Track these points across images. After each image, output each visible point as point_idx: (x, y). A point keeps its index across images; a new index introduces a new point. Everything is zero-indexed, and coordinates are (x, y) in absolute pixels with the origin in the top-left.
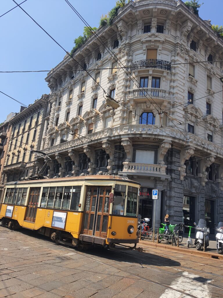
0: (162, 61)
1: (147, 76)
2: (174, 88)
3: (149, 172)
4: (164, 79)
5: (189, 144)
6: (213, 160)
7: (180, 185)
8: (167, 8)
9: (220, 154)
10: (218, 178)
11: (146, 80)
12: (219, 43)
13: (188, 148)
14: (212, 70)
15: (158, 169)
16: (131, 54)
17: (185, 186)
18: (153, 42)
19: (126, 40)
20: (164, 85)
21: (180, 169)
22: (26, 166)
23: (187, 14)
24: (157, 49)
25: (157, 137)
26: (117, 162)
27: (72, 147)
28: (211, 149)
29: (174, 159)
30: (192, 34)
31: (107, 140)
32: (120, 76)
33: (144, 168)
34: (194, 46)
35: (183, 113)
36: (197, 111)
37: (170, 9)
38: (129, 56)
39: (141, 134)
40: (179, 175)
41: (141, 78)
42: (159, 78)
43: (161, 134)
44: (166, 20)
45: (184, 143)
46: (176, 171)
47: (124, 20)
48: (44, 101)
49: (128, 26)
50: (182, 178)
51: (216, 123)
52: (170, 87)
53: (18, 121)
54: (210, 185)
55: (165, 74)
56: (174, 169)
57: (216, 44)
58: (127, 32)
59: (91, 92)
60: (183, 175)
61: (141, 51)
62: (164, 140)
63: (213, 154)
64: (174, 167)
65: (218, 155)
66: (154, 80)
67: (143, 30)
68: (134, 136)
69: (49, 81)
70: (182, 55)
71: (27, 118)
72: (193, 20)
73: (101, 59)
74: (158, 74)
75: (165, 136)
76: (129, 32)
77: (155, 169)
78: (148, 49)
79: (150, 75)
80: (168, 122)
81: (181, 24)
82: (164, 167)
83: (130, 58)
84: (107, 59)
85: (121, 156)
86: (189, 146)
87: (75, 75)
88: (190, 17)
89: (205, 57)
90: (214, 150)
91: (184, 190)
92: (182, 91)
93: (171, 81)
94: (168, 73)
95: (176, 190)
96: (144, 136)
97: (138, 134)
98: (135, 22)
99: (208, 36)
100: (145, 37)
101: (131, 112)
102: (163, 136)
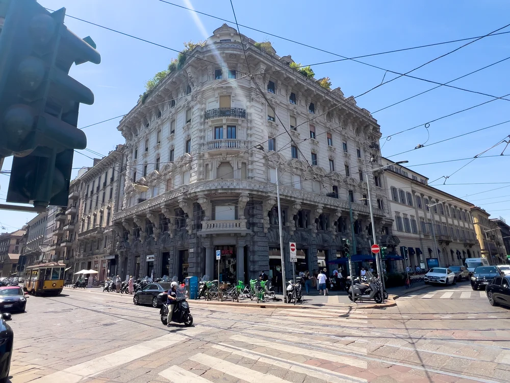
0: (235, 108)
1: (221, 125)
2: (251, 136)
3: (228, 229)
4: (239, 127)
5: (269, 194)
6: (299, 207)
7: (264, 238)
8: (235, 52)
9: (306, 200)
10: (310, 224)
11: (221, 129)
12: (299, 81)
13: (268, 199)
14: (295, 111)
15: (238, 225)
16: (204, 102)
17: (270, 238)
18: (225, 89)
19: (198, 86)
20: (241, 134)
21: (262, 221)
22: (104, 231)
23: (258, 57)
24: (230, 96)
25: (233, 191)
26: (196, 221)
27: (150, 208)
28: (295, 196)
29: (255, 212)
30: (267, 75)
31: (183, 199)
32: (194, 126)
33: (223, 225)
34: (272, 87)
35: (263, 161)
36: (279, 157)
37: (239, 53)
38: (203, 104)
39: (216, 190)
40: (263, 228)
41: (216, 128)
42: (235, 127)
43: (237, 187)
44: (237, 64)
45: (264, 194)
46: (258, 224)
47: (192, 66)
48: (117, 153)
49: (198, 71)
50: (266, 230)
51: (303, 167)
52: (248, 135)
53: (91, 178)
54: (299, 233)
55: (240, 122)
56: (257, 222)
57: (296, 83)
58: (197, 78)
59: (167, 143)
60: (266, 228)
61: (213, 99)
62: (241, 193)
63: (299, 201)
64: (256, 220)
65: (305, 202)
66: (229, 129)
67: (214, 76)
68: (209, 192)
69: (121, 130)
70: (258, 99)
71: (101, 173)
72: (266, 62)
73: (175, 106)
74: (233, 123)
75: (242, 189)
76: (200, 78)
77: (235, 225)
78: (220, 96)
79: (224, 124)
80: (247, 172)
81: (254, 66)
82: (243, 222)
83: (203, 106)
84: (181, 107)
85: (200, 214)
86: (269, 196)
87: (149, 122)
88: (262, 59)
89: (286, 97)
90: (300, 197)
91: (269, 243)
92: (261, 138)
93: (248, 129)
94: (243, 121)
95: (259, 244)
96: (219, 191)
97: (213, 190)
98: (205, 67)
99: (285, 76)
100: (215, 83)
101: (207, 165)
102: (239, 189)
